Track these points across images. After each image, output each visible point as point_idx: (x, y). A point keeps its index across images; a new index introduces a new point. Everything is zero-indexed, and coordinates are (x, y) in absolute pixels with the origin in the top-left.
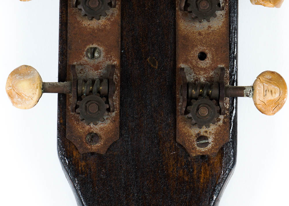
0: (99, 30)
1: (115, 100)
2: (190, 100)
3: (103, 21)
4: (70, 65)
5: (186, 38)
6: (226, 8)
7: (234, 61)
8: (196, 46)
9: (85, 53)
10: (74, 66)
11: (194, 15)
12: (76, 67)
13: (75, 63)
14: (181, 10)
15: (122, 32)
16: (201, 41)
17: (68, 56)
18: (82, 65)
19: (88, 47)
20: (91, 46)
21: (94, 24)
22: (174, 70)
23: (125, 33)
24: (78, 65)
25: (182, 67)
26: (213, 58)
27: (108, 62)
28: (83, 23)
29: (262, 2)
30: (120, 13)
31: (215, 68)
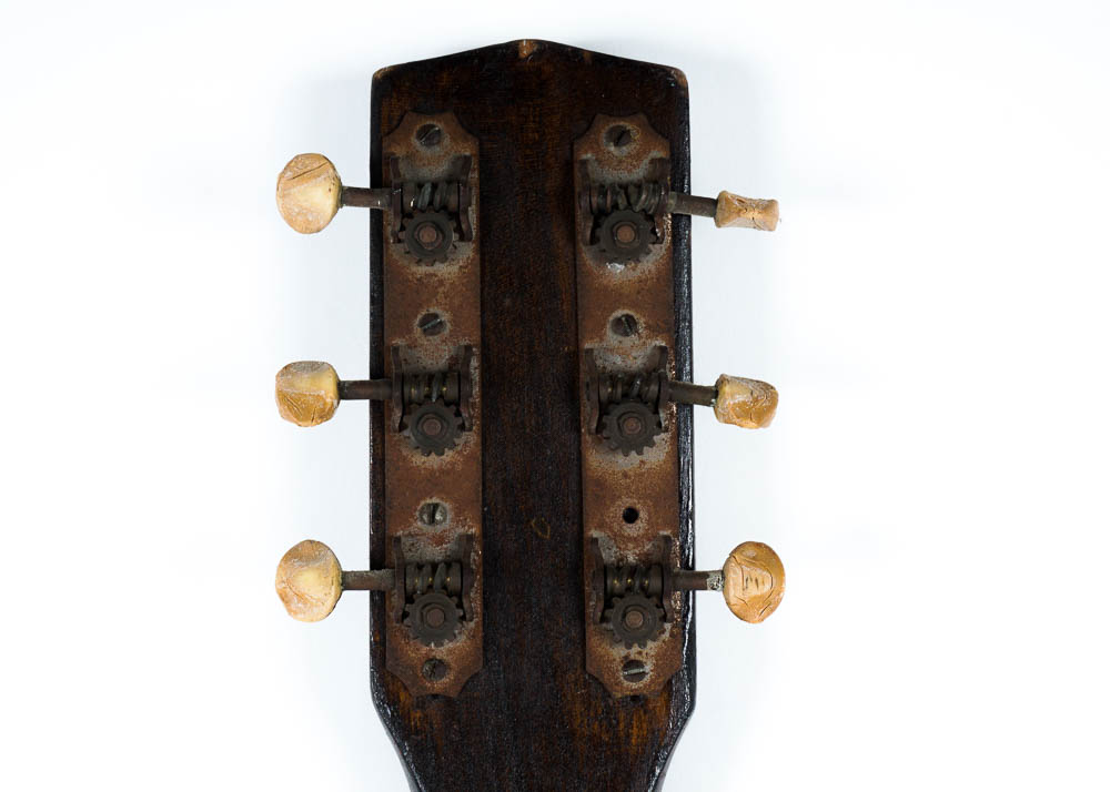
0: (442, 471)
1: (474, 600)
2: (609, 600)
3: (449, 455)
4: (391, 538)
5: (600, 483)
6: (672, 428)
7: (688, 522)
8: (620, 497)
9: (417, 513)
10: (398, 540)
11: (614, 444)
12: (403, 540)
13: (400, 533)
14: (590, 434)
15: (484, 474)
16: (628, 487)
17: (387, 519)
18: (412, 536)
19: (423, 503)
20: (429, 501)
21: (433, 461)
22: (580, 539)
23: (489, 476)
24: (406, 536)
25: (595, 536)
26: (650, 518)
27: (461, 530)
28: (413, 459)
29: (737, 420)
30: (480, 440)
31: (654, 537)
